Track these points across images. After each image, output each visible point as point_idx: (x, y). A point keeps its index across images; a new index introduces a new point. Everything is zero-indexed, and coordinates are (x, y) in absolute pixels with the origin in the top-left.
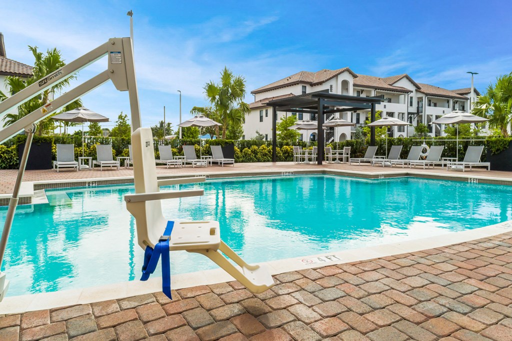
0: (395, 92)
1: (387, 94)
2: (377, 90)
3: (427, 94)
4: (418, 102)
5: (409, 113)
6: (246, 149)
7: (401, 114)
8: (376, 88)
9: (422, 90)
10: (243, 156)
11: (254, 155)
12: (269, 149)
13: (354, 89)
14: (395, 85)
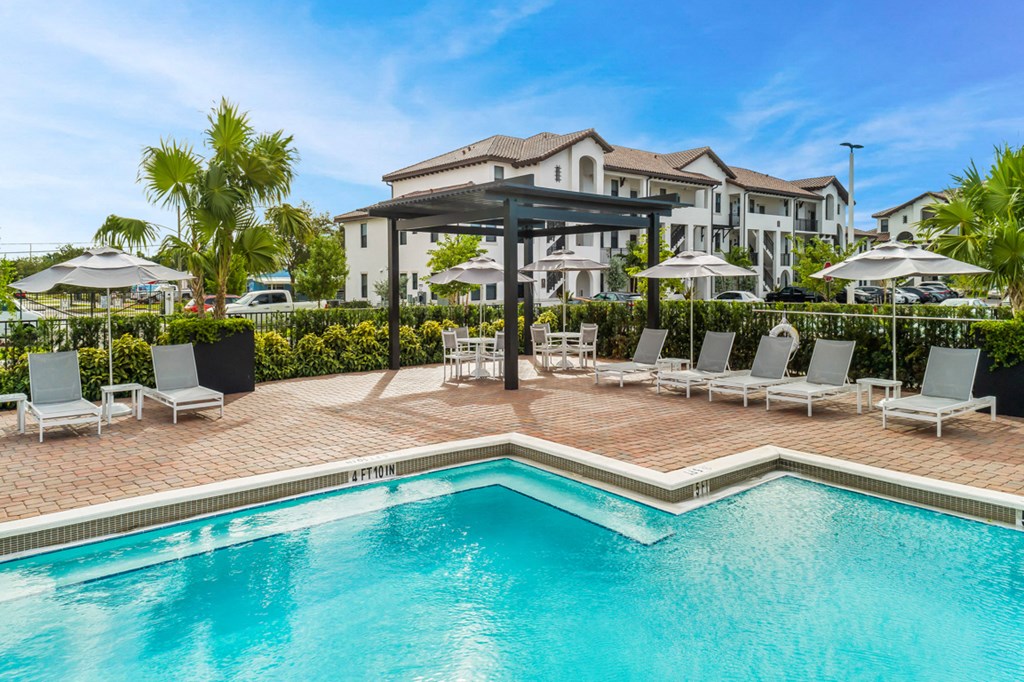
0: (688, 184)
1: (672, 187)
2: (652, 180)
3: (747, 189)
4: (731, 204)
5: (714, 227)
6: (310, 336)
7: (699, 229)
8: (650, 175)
9: (739, 180)
10: (299, 359)
11: (332, 353)
12: (383, 333)
13: (605, 175)
14: (687, 169)
